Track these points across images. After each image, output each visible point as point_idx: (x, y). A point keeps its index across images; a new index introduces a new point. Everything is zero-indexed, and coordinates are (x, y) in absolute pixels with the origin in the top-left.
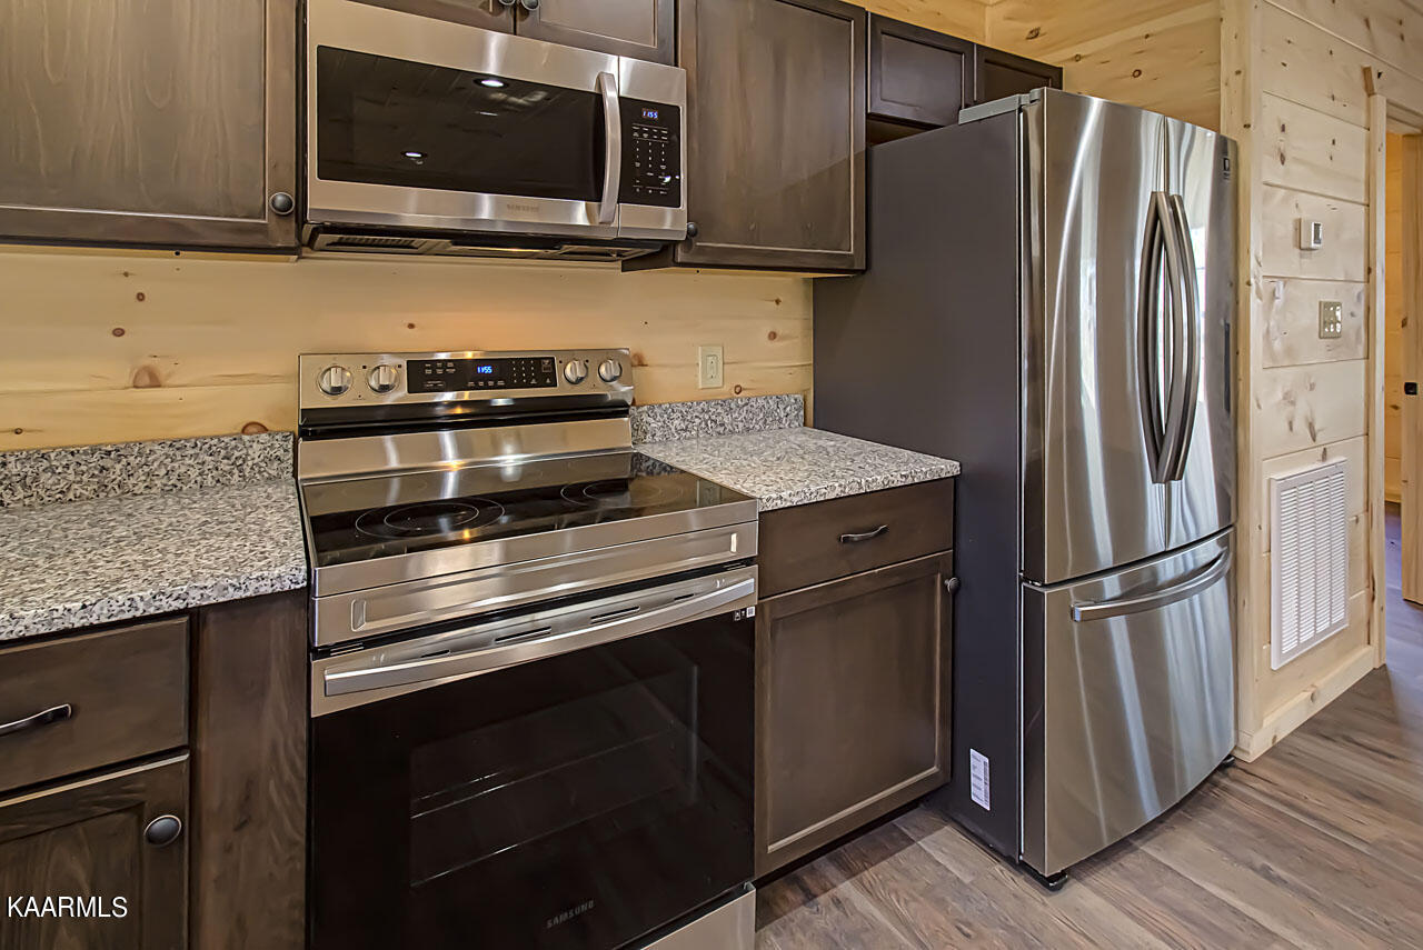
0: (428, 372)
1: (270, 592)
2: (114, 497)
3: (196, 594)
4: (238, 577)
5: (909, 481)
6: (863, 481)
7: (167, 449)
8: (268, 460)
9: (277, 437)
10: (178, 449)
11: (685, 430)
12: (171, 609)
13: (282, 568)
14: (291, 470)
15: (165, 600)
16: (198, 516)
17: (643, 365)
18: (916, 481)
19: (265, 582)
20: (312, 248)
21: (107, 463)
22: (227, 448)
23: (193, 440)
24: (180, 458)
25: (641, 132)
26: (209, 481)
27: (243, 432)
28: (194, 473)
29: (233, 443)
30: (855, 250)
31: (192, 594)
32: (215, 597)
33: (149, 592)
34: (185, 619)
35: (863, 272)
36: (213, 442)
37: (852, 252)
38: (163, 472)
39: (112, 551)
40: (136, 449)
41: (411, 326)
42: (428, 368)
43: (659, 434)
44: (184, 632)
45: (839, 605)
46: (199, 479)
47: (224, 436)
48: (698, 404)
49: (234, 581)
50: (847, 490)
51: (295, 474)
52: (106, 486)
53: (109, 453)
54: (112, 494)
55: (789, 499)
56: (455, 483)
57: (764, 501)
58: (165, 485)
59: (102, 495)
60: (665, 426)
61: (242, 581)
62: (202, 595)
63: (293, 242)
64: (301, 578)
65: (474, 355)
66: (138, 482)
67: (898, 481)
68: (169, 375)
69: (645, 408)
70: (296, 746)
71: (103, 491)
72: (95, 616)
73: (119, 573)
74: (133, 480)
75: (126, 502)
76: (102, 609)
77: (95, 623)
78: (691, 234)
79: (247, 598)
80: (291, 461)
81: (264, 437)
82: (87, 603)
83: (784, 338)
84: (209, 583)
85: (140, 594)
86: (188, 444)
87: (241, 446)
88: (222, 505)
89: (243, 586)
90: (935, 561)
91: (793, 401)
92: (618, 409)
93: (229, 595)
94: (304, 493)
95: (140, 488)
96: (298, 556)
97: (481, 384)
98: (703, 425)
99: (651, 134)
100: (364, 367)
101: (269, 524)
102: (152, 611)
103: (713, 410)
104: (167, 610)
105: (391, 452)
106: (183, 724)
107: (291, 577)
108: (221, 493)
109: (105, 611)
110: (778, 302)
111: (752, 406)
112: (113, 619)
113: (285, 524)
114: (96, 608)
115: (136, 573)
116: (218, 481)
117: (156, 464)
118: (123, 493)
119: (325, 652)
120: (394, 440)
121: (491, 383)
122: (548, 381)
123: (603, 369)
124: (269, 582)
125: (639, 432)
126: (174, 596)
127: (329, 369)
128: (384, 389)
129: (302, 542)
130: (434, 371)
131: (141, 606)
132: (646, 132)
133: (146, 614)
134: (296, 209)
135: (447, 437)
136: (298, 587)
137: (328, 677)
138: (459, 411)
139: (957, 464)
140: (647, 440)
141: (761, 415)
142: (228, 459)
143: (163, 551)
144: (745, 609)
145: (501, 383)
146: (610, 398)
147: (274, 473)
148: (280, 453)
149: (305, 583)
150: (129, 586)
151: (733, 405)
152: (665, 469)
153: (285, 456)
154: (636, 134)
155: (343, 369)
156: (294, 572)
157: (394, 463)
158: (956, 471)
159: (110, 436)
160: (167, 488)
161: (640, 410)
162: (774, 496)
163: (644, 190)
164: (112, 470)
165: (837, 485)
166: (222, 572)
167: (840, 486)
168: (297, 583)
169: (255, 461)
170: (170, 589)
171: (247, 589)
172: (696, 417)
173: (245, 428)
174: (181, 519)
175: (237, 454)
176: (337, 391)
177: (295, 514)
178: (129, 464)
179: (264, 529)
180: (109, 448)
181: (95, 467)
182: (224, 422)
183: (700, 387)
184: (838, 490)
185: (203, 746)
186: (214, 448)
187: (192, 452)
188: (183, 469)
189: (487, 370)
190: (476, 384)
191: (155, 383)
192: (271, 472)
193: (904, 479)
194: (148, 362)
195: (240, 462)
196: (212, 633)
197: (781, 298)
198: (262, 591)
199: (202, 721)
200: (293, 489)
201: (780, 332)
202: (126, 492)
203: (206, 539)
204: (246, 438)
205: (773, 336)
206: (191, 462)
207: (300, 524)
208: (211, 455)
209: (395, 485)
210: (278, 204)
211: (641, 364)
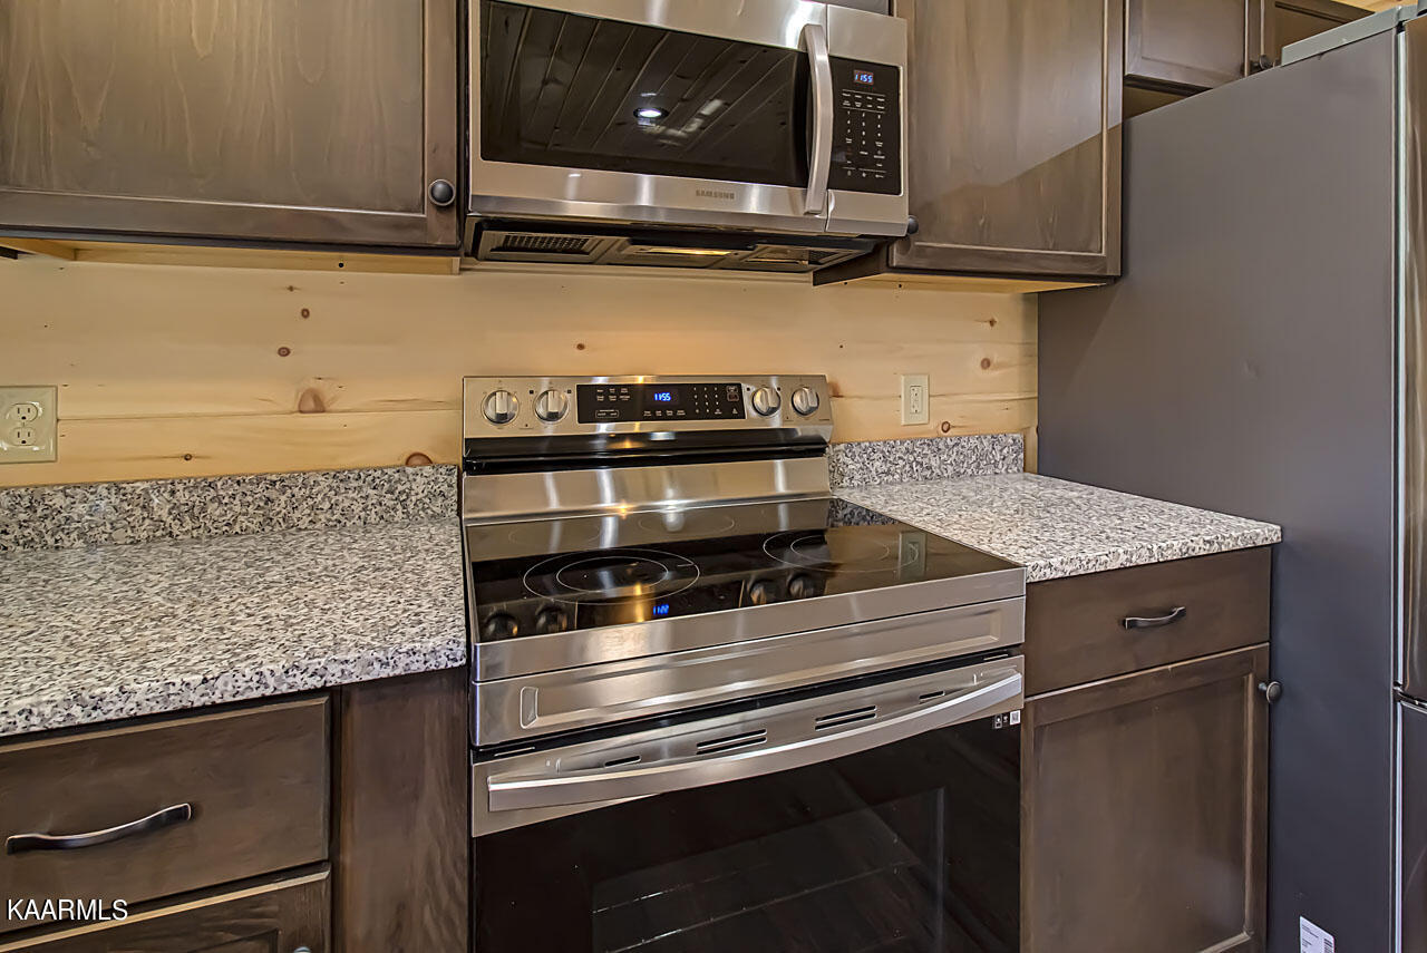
0: (601, 398)
1: (423, 670)
2: (279, 531)
3: (335, 669)
4: (385, 649)
5: (1215, 549)
6: (1155, 547)
7: (331, 480)
8: (432, 496)
9: (440, 470)
10: (341, 481)
11: (887, 473)
12: (307, 687)
13: (437, 640)
14: (455, 508)
15: (299, 677)
16: (356, 559)
17: (839, 396)
18: (1224, 549)
19: (416, 657)
20: (476, 258)
21: (273, 494)
22: (390, 481)
23: (357, 472)
24: (343, 491)
25: (852, 100)
26: (373, 518)
27: (407, 463)
28: (357, 508)
29: (396, 475)
30: (1107, 252)
31: (331, 670)
32: (357, 674)
33: (281, 664)
34: (323, 700)
35: (1116, 279)
36: (376, 474)
37: (1103, 254)
38: (326, 506)
39: (257, 600)
40: (301, 480)
41: (581, 347)
42: (600, 394)
43: (857, 477)
44: (323, 715)
45: (1121, 711)
46: (363, 514)
47: (387, 467)
48: (902, 443)
49: (381, 655)
50: (1134, 559)
51: (459, 514)
52: (271, 519)
53: (273, 483)
54: (277, 529)
55: (1061, 567)
56: (615, 531)
57: (1030, 569)
58: (329, 520)
59: (268, 529)
60: (864, 468)
61: (390, 656)
62: (343, 671)
63: (453, 240)
64: (459, 654)
65: (645, 380)
66: (301, 516)
67: (1201, 549)
68: (334, 399)
69: (842, 446)
70: (455, 865)
71: (268, 524)
72: (218, 694)
73: (255, 633)
74: (297, 514)
75: (289, 538)
76: (226, 684)
77: (219, 701)
78: (912, 230)
79: (395, 677)
80: (455, 498)
81: (428, 470)
82: (209, 677)
83: (1000, 366)
84: (351, 656)
85: (271, 667)
86: (351, 476)
87: (404, 479)
88: (382, 545)
89: (391, 662)
90: (1247, 657)
91: (1011, 442)
92: (815, 447)
93: (375, 672)
94: (468, 536)
95: (304, 523)
96: (457, 622)
97: (659, 413)
98: (907, 468)
99: (864, 102)
100: (531, 392)
101: (428, 574)
102: (284, 689)
103: (918, 450)
104: (302, 689)
105: (551, 491)
106: (321, 832)
107: (448, 652)
108: (383, 532)
109: (230, 688)
110: (992, 323)
111: (963, 447)
112: (238, 698)
113: (445, 575)
114: (219, 683)
115: (274, 633)
116: (382, 517)
117: (320, 497)
118: (288, 528)
119: (488, 753)
120: (555, 477)
121: (670, 413)
122: (735, 412)
123: (797, 399)
124: (422, 658)
125: (836, 473)
126: (311, 671)
127: (494, 394)
128: (553, 417)
129: (462, 601)
130: (607, 398)
131: (271, 681)
132: (858, 100)
133: (277, 693)
134: (456, 201)
135: (605, 476)
136: (456, 665)
137: (493, 787)
138: (628, 445)
139: (1279, 528)
140: (845, 484)
141: (974, 458)
142: (392, 493)
143: (310, 604)
144: (1008, 714)
145: (681, 413)
146: (800, 434)
147: (438, 510)
148: (444, 488)
149: (464, 661)
150: (262, 654)
151: (941, 446)
152: (864, 519)
153: (449, 492)
154: (846, 103)
155: (509, 394)
156: (451, 645)
157: (554, 504)
158: (1276, 538)
159: (273, 465)
160: (331, 523)
161: (837, 448)
162: (1042, 563)
163: (857, 174)
164: (277, 502)
165: (1121, 551)
166: (368, 639)
167: (1125, 552)
168: (455, 660)
169: (419, 497)
170: (306, 661)
171: (396, 666)
172: (900, 458)
173: (410, 458)
174: (337, 562)
175: (400, 488)
176: (502, 419)
177: (457, 562)
178: (293, 496)
179: (422, 581)
180: (274, 478)
181: (260, 498)
182: (389, 452)
183: (903, 423)
184: (1123, 558)
185: (347, 859)
186: (377, 481)
187: (355, 484)
188: (347, 504)
189: (666, 397)
190: (654, 413)
191: (320, 408)
192: (434, 509)
193: (1208, 546)
194: (313, 384)
195: (404, 497)
196: (357, 716)
197: (996, 319)
198: (414, 668)
199: (346, 827)
200: (456, 530)
201: (995, 359)
202: (292, 527)
203: (358, 590)
204: (409, 470)
205: (986, 364)
206: (354, 495)
207: (461, 575)
208: (374, 488)
209: (557, 529)
210: (437, 194)
211: (837, 395)
